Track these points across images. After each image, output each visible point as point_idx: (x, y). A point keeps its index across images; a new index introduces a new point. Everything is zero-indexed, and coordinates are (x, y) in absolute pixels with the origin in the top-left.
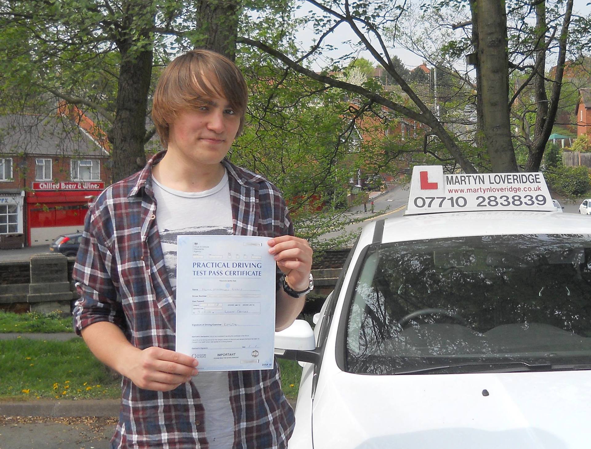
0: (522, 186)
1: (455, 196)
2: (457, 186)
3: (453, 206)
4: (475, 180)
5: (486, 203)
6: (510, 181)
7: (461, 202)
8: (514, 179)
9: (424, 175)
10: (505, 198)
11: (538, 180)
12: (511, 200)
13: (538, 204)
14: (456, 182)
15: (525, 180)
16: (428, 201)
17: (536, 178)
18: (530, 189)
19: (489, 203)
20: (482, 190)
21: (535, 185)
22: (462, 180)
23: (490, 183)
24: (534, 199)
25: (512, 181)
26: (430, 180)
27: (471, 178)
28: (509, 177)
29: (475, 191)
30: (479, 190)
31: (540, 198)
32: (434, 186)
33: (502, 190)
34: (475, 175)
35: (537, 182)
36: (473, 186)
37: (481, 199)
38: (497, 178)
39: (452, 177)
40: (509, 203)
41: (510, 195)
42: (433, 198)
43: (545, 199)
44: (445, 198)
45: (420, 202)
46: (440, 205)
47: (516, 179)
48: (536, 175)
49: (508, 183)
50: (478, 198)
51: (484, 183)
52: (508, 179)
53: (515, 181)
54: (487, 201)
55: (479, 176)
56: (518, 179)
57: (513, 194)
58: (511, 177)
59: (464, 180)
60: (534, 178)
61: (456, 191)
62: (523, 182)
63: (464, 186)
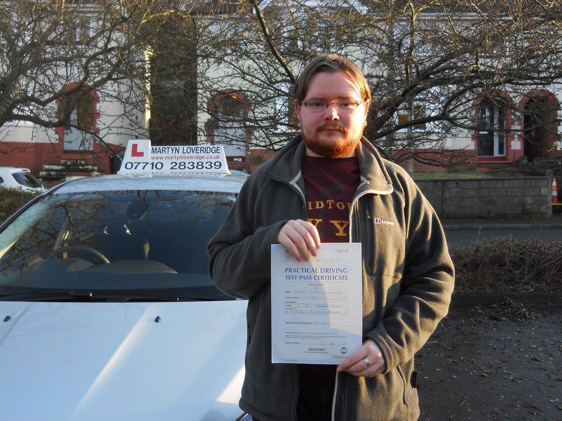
0: (206, 155)
1: (155, 162)
2: (159, 155)
3: (152, 168)
4: (173, 150)
5: (177, 167)
6: (197, 151)
7: (159, 166)
8: (201, 150)
9: (135, 147)
10: (192, 164)
11: (218, 151)
12: (195, 165)
13: (215, 168)
14: (158, 152)
15: (209, 151)
16: (135, 165)
17: (217, 150)
18: (211, 157)
19: (179, 167)
20: (176, 158)
21: (216, 154)
22: (163, 150)
23: (183, 153)
24: (213, 165)
25: (199, 151)
26: (139, 150)
27: (170, 149)
28: (197, 149)
29: (171, 158)
30: (174, 158)
31: (218, 164)
32: (141, 154)
33: (190, 157)
34: (173, 147)
35: (217, 152)
36: (170, 154)
37: (174, 164)
38: (189, 149)
39: (156, 148)
40: (194, 167)
41: (196, 161)
42: (139, 163)
43: (220, 165)
44: (148, 163)
45: (129, 166)
46: (143, 168)
47: (203, 150)
48: (217, 148)
49: (196, 153)
50: (172, 164)
51: (178, 153)
52: (197, 150)
53: (202, 151)
54: (178, 165)
55: (176, 148)
56: (204, 150)
57: (198, 160)
58: (199, 149)
59: (164, 151)
60: (216, 149)
61: (157, 158)
62: (207, 152)
63: (164, 155)
